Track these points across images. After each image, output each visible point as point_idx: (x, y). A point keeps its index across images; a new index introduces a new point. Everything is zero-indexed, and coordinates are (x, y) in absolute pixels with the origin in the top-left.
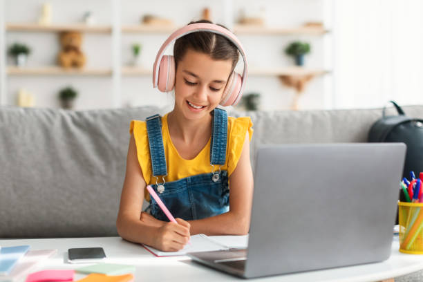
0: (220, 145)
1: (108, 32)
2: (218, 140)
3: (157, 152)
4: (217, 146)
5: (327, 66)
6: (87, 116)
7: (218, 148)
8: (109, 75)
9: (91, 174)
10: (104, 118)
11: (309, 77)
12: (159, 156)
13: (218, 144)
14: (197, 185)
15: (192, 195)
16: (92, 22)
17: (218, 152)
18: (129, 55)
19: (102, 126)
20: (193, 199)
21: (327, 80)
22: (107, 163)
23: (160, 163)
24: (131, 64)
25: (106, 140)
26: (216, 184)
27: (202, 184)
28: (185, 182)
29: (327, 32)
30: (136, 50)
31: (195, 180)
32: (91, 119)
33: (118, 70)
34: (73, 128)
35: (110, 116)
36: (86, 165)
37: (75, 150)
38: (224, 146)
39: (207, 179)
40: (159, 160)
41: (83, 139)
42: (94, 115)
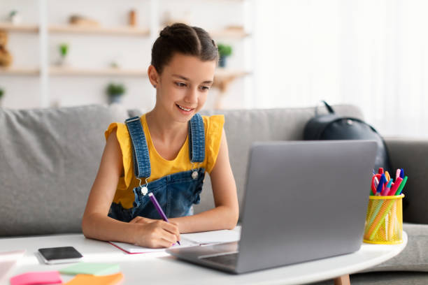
0: (200, 142)
2: (197, 138)
3: (142, 154)
4: (197, 144)
6: (32, 114)
8: (37, 74)
10: (50, 116)
11: (231, 78)
13: (198, 142)
14: (177, 183)
15: (170, 193)
17: (198, 150)
18: (57, 55)
20: (170, 196)
21: (248, 80)
23: (145, 165)
24: (58, 64)
26: (194, 181)
27: (181, 182)
28: (165, 180)
29: (247, 35)
30: (63, 50)
31: (174, 178)
32: (37, 118)
33: (46, 70)
34: (18, 126)
38: (203, 143)
39: (187, 177)
41: (29, 137)
42: (40, 114)
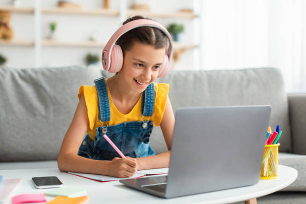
0: (150, 102)
1: (32, 12)
2: (149, 99)
3: (105, 104)
4: (148, 103)
5: (196, 41)
6: (30, 72)
7: (149, 104)
8: (32, 45)
9: (35, 115)
10: (43, 74)
12: (106, 108)
13: (149, 101)
14: (130, 129)
15: (125, 135)
16: (18, 5)
17: (148, 107)
18: (48, 31)
19: (41, 80)
20: (124, 137)
22: (46, 107)
23: (106, 112)
24: (49, 38)
25: (45, 90)
26: (144, 130)
27: (134, 128)
29: (196, 16)
30: (53, 27)
31: (129, 125)
32: (34, 75)
33: (39, 42)
34: (20, 82)
35: (47, 73)
36: (30, 109)
37: (22, 97)
38: (153, 103)
39: (139, 126)
40: (105, 110)
41: (28, 89)
42: (36, 72)
